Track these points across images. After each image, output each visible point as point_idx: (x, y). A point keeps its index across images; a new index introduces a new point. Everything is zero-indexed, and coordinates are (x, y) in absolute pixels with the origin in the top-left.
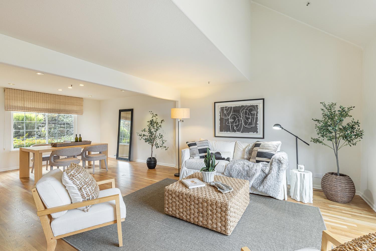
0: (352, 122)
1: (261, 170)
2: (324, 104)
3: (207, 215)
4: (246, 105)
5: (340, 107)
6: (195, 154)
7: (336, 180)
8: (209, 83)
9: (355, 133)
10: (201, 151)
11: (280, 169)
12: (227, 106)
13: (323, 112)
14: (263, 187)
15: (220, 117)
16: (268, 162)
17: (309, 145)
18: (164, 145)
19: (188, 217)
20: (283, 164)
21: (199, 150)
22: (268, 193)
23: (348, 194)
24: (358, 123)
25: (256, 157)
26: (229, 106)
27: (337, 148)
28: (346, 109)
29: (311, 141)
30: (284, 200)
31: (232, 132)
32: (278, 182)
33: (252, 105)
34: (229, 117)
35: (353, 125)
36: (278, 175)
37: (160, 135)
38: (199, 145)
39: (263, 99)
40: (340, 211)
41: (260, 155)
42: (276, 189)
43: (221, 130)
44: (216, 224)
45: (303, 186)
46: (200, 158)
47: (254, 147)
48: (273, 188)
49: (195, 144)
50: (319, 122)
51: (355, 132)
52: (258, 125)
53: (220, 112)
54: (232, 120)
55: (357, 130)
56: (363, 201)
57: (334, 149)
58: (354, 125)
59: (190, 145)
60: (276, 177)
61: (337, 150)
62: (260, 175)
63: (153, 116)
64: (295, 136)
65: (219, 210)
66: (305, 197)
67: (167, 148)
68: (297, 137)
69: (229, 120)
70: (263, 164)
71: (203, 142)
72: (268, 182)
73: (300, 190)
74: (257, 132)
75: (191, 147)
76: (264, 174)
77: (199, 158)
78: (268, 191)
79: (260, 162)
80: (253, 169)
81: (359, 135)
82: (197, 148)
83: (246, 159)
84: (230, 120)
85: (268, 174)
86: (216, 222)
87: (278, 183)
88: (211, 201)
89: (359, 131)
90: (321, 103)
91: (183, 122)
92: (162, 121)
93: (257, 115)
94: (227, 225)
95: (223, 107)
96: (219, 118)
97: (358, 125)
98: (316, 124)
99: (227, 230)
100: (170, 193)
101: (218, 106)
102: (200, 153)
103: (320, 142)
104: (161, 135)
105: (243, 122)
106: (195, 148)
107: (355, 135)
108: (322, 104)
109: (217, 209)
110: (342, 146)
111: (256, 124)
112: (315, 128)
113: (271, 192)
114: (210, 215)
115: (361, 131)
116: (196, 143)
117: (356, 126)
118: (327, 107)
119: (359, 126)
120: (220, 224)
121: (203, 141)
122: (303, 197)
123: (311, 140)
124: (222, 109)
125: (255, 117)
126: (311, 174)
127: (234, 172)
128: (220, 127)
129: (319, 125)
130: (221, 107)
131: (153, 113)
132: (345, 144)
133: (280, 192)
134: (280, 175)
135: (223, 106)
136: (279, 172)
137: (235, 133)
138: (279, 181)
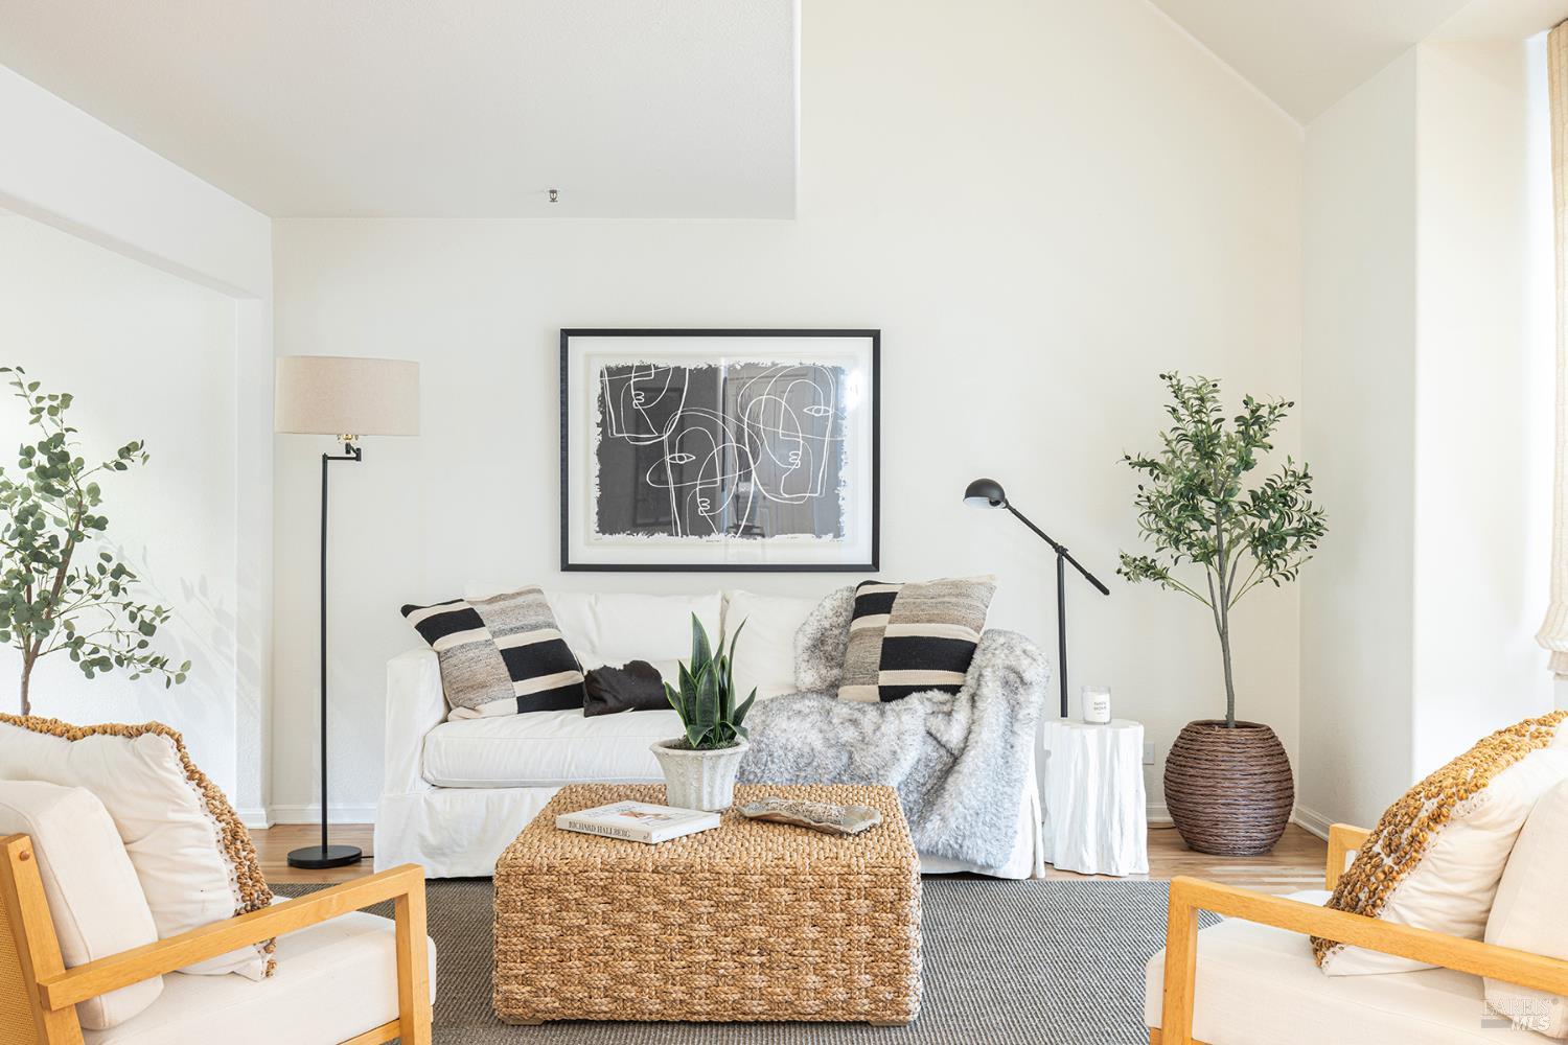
0: (1286, 472)
1: (924, 733)
2: (1174, 382)
3: (796, 952)
4: (774, 364)
5: (1245, 403)
6: (483, 686)
7: (1229, 749)
8: (553, 200)
9: (1295, 524)
10: (522, 662)
11: (1020, 716)
12: (647, 362)
13: (1178, 425)
14: (943, 819)
15: (604, 433)
16: (954, 690)
17: (1106, 592)
18: (156, 647)
19: (678, 992)
20: (1031, 691)
21: (509, 655)
22: (965, 848)
23: (1271, 808)
24: (1306, 476)
25: (882, 668)
26: (662, 364)
27: (1225, 596)
28: (1264, 412)
29: (1119, 572)
30: (1033, 877)
31: (684, 533)
32: (1008, 783)
33: (808, 362)
34: (665, 437)
35: (1287, 488)
36: (1009, 747)
37: (102, 570)
38: (497, 625)
39: (875, 335)
40: (1257, 880)
41: (899, 653)
42: (1002, 823)
43: (608, 523)
44: (848, 982)
45: (1112, 793)
46: (520, 711)
47: (855, 617)
48: (987, 819)
49: (468, 620)
50: (1156, 472)
51: (1296, 517)
52: (842, 491)
53: (602, 397)
54: (681, 458)
55: (1300, 511)
56: (1312, 837)
57: (1214, 607)
58: (1291, 487)
59: (433, 629)
60: (1001, 761)
61: (1225, 608)
62: (919, 760)
63: (39, 410)
64: (1054, 545)
65: (862, 906)
66: (1121, 845)
67: (173, 667)
68: (1061, 551)
69: (662, 455)
70: (927, 699)
71: (520, 600)
72: (966, 792)
73: (1099, 814)
74: (838, 534)
75: (446, 642)
76: (943, 752)
77: (515, 707)
78: (964, 836)
79: (910, 693)
80: (883, 735)
81: (1310, 530)
82: (488, 643)
83: (813, 691)
84: (668, 458)
85: (963, 750)
86: (847, 972)
87: (1007, 789)
88: (814, 871)
89: (1312, 511)
90: (1163, 377)
91: (358, 458)
92: (126, 452)
93: (837, 430)
94: (907, 970)
95: (629, 369)
96: (595, 438)
97: (1305, 484)
98: (1140, 483)
99: (907, 995)
100: (545, 881)
101: (589, 357)
102: (515, 677)
103: (1161, 575)
104: (110, 567)
105: (753, 466)
106: (477, 645)
107: (1299, 532)
108: (1167, 382)
109: (853, 902)
110: (1245, 588)
111: (834, 482)
112: (1136, 503)
113: (980, 842)
114: (808, 945)
115: (1315, 514)
116: (478, 609)
117: (1298, 493)
118: (1187, 395)
119: (1308, 492)
120: (865, 980)
121: (519, 594)
122: (1110, 849)
123: (1119, 563)
124: (616, 378)
125: (827, 439)
126: (1141, 729)
127: (773, 762)
128: (600, 501)
129: (1152, 487)
130: (607, 369)
131: (34, 386)
132: (1257, 576)
133: (1019, 838)
134: (1018, 748)
135: (622, 363)
136: (1015, 729)
137: (705, 538)
138: (1015, 780)
